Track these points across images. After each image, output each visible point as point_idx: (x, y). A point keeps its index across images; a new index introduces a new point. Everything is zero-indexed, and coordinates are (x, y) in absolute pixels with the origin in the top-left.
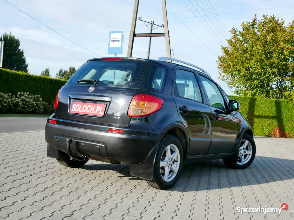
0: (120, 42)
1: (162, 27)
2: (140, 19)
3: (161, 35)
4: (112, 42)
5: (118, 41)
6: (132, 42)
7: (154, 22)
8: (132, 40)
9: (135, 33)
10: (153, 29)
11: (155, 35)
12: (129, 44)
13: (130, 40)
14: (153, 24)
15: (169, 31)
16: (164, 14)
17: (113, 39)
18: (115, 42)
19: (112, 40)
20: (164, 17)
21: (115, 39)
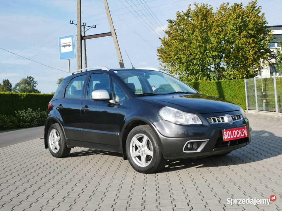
0: (71, 47)
1: (94, 27)
2: (72, 23)
3: (108, 34)
4: (63, 47)
5: (69, 46)
6: (80, 45)
7: (85, 24)
8: (80, 42)
9: (82, 36)
10: (86, 30)
11: (99, 36)
12: (78, 47)
13: (78, 43)
14: (85, 26)
15: (115, 30)
16: (107, 14)
17: (64, 45)
18: (66, 47)
19: (62, 45)
20: (108, 17)
21: (66, 44)
